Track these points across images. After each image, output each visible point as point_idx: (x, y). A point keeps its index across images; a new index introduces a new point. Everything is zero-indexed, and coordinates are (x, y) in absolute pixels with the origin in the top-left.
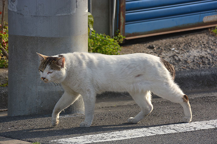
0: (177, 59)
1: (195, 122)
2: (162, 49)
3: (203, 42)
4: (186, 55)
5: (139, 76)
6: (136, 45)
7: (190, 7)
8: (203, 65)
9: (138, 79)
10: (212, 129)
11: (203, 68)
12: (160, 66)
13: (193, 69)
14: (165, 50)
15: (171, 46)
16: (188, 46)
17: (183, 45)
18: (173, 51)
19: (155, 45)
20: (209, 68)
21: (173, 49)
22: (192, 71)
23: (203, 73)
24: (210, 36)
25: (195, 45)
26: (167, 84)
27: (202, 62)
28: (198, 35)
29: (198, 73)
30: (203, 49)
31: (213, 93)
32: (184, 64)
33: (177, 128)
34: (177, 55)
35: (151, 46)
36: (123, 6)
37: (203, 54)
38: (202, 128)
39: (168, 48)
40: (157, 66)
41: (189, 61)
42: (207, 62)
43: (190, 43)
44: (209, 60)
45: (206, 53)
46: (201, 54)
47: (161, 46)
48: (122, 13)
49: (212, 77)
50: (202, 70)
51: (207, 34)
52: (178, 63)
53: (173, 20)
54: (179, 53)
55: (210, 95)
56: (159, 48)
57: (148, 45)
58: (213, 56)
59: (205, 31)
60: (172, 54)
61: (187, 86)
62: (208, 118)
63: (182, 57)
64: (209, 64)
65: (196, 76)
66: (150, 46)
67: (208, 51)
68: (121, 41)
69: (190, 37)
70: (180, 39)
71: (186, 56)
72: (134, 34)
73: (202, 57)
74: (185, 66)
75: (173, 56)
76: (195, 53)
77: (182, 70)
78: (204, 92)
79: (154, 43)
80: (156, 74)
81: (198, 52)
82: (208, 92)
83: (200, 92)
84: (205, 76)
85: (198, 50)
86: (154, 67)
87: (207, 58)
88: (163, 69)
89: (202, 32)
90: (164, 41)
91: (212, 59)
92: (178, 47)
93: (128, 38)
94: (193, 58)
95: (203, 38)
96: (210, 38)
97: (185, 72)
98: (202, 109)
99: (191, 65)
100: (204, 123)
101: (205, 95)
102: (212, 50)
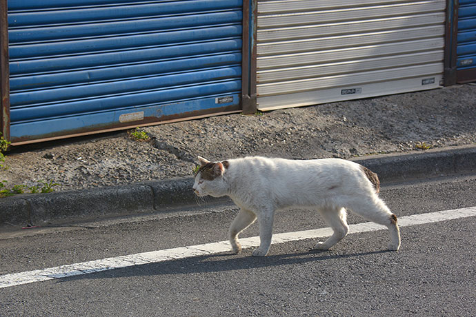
0: (85, 172)
1: (109, 259)
2: (64, 159)
3: (120, 149)
4: (98, 166)
5: (333, 188)
6: (26, 153)
7: (101, 102)
8: (121, 179)
9: (332, 192)
10: (130, 267)
11: (120, 184)
12: (360, 175)
13: (107, 185)
14: (68, 160)
15: (76, 155)
16: (100, 153)
17: (93, 153)
18: (80, 161)
19: (54, 153)
20: (129, 184)
21: (80, 158)
22: (105, 188)
23: (120, 191)
24: (129, 140)
25: (109, 153)
26: (370, 199)
27: (119, 176)
28: (113, 139)
29: (114, 192)
30: (121, 159)
31: (133, 218)
32: (95, 179)
33: (84, 267)
34: (85, 166)
35: (49, 154)
36: (6, 99)
37: (121, 165)
38: (117, 266)
39: (73, 158)
40: (356, 175)
41: (102, 174)
42: (125, 175)
43: (103, 150)
44: (129, 173)
45: (125, 164)
46: (118, 165)
47: (62, 155)
48: (4, 108)
49: (133, 196)
50: (119, 187)
51: (125, 138)
52: (86, 178)
53: (78, 119)
54: (87, 165)
55: (129, 220)
56: (60, 157)
57: (44, 153)
58: (134, 167)
59: (123, 134)
60: (78, 166)
61: (99, 209)
62: (126, 253)
63: (92, 169)
64: (128, 179)
65: (111, 195)
66: (46, 155)
67: (127, 160)
68: (5, 147)
69: (103, 142)
70: (90, 145)
71: (97, 168)
72: (23, 139)
73: (119, 170)
74: (97, 182)
75: (80, 169)
76: (109, 163)
77: (92, 187)
78: (122, 217)
79: (53, 151)
80: (356, 185)
81: (114, 162)
82: (127, 216)
83: (117, 217)
84: (124, 195)
85: (114, 159)
86: (353, 176)
87: (126, 170)
88: (363, 179)
89: (119, 135)
90: (67, 147)
91: (133, 171)
92: (86, 155)
93: (14, 144)
94: (107, 171)
95: (120, 143)
96: (129, 143)
97: (96, 190)
98: (118, 240)
99: (105, 181)
100: (119, 259)
101: (123, 221)
102: (132, 159)
